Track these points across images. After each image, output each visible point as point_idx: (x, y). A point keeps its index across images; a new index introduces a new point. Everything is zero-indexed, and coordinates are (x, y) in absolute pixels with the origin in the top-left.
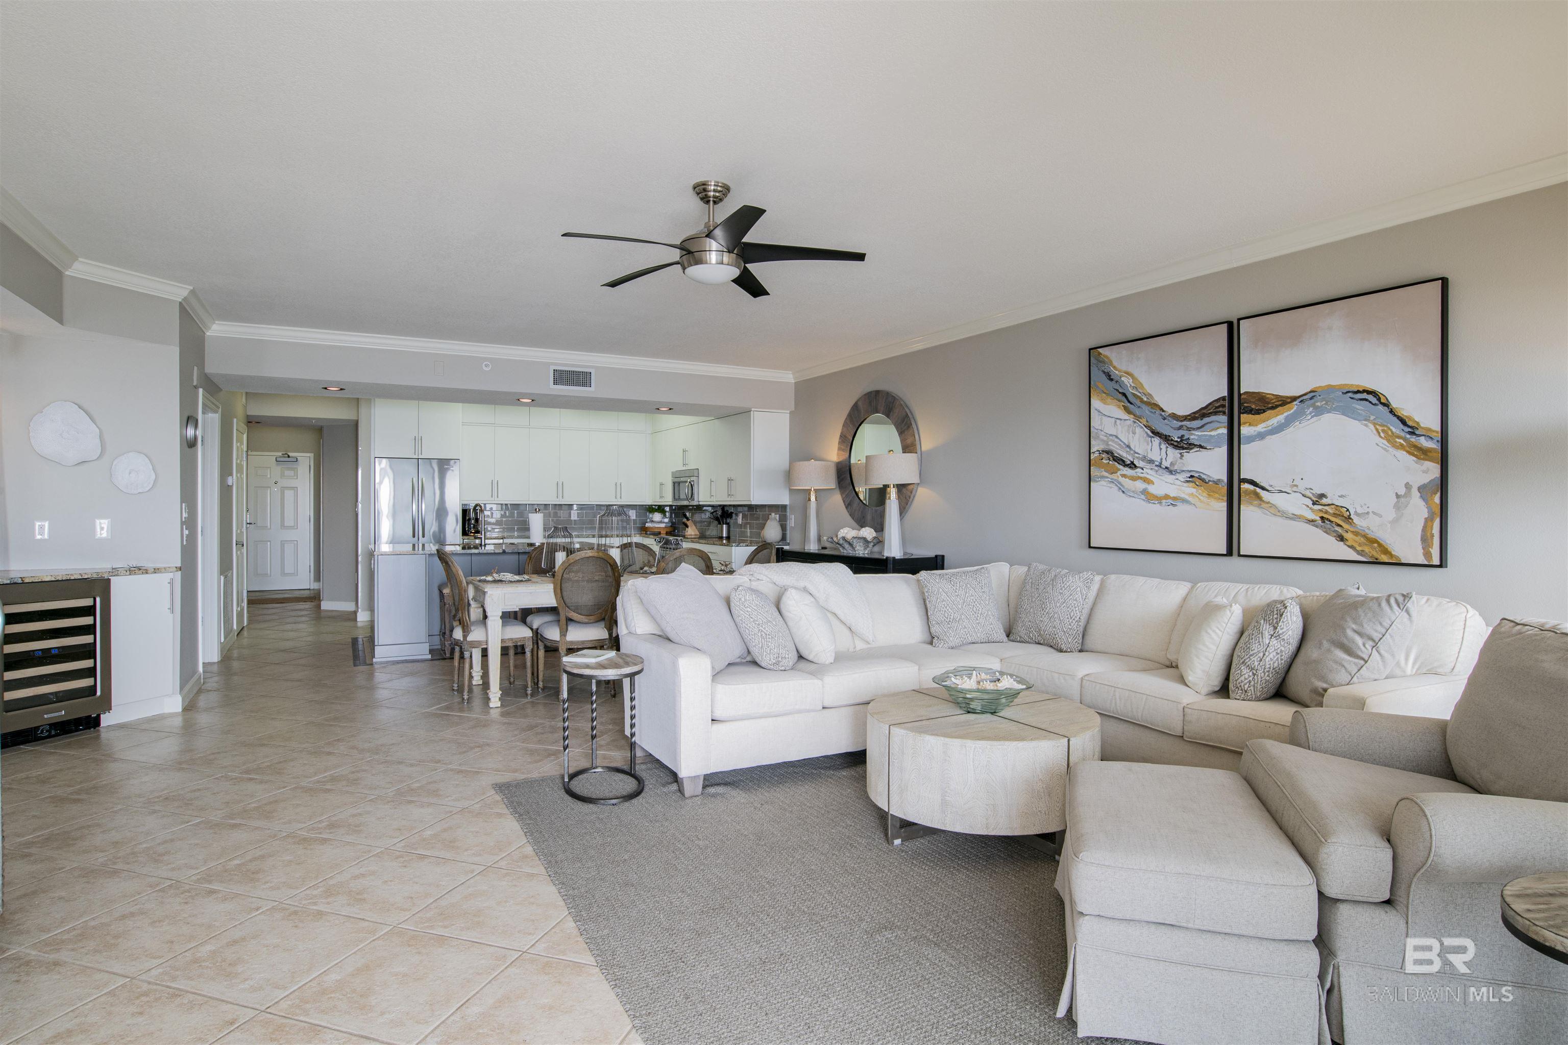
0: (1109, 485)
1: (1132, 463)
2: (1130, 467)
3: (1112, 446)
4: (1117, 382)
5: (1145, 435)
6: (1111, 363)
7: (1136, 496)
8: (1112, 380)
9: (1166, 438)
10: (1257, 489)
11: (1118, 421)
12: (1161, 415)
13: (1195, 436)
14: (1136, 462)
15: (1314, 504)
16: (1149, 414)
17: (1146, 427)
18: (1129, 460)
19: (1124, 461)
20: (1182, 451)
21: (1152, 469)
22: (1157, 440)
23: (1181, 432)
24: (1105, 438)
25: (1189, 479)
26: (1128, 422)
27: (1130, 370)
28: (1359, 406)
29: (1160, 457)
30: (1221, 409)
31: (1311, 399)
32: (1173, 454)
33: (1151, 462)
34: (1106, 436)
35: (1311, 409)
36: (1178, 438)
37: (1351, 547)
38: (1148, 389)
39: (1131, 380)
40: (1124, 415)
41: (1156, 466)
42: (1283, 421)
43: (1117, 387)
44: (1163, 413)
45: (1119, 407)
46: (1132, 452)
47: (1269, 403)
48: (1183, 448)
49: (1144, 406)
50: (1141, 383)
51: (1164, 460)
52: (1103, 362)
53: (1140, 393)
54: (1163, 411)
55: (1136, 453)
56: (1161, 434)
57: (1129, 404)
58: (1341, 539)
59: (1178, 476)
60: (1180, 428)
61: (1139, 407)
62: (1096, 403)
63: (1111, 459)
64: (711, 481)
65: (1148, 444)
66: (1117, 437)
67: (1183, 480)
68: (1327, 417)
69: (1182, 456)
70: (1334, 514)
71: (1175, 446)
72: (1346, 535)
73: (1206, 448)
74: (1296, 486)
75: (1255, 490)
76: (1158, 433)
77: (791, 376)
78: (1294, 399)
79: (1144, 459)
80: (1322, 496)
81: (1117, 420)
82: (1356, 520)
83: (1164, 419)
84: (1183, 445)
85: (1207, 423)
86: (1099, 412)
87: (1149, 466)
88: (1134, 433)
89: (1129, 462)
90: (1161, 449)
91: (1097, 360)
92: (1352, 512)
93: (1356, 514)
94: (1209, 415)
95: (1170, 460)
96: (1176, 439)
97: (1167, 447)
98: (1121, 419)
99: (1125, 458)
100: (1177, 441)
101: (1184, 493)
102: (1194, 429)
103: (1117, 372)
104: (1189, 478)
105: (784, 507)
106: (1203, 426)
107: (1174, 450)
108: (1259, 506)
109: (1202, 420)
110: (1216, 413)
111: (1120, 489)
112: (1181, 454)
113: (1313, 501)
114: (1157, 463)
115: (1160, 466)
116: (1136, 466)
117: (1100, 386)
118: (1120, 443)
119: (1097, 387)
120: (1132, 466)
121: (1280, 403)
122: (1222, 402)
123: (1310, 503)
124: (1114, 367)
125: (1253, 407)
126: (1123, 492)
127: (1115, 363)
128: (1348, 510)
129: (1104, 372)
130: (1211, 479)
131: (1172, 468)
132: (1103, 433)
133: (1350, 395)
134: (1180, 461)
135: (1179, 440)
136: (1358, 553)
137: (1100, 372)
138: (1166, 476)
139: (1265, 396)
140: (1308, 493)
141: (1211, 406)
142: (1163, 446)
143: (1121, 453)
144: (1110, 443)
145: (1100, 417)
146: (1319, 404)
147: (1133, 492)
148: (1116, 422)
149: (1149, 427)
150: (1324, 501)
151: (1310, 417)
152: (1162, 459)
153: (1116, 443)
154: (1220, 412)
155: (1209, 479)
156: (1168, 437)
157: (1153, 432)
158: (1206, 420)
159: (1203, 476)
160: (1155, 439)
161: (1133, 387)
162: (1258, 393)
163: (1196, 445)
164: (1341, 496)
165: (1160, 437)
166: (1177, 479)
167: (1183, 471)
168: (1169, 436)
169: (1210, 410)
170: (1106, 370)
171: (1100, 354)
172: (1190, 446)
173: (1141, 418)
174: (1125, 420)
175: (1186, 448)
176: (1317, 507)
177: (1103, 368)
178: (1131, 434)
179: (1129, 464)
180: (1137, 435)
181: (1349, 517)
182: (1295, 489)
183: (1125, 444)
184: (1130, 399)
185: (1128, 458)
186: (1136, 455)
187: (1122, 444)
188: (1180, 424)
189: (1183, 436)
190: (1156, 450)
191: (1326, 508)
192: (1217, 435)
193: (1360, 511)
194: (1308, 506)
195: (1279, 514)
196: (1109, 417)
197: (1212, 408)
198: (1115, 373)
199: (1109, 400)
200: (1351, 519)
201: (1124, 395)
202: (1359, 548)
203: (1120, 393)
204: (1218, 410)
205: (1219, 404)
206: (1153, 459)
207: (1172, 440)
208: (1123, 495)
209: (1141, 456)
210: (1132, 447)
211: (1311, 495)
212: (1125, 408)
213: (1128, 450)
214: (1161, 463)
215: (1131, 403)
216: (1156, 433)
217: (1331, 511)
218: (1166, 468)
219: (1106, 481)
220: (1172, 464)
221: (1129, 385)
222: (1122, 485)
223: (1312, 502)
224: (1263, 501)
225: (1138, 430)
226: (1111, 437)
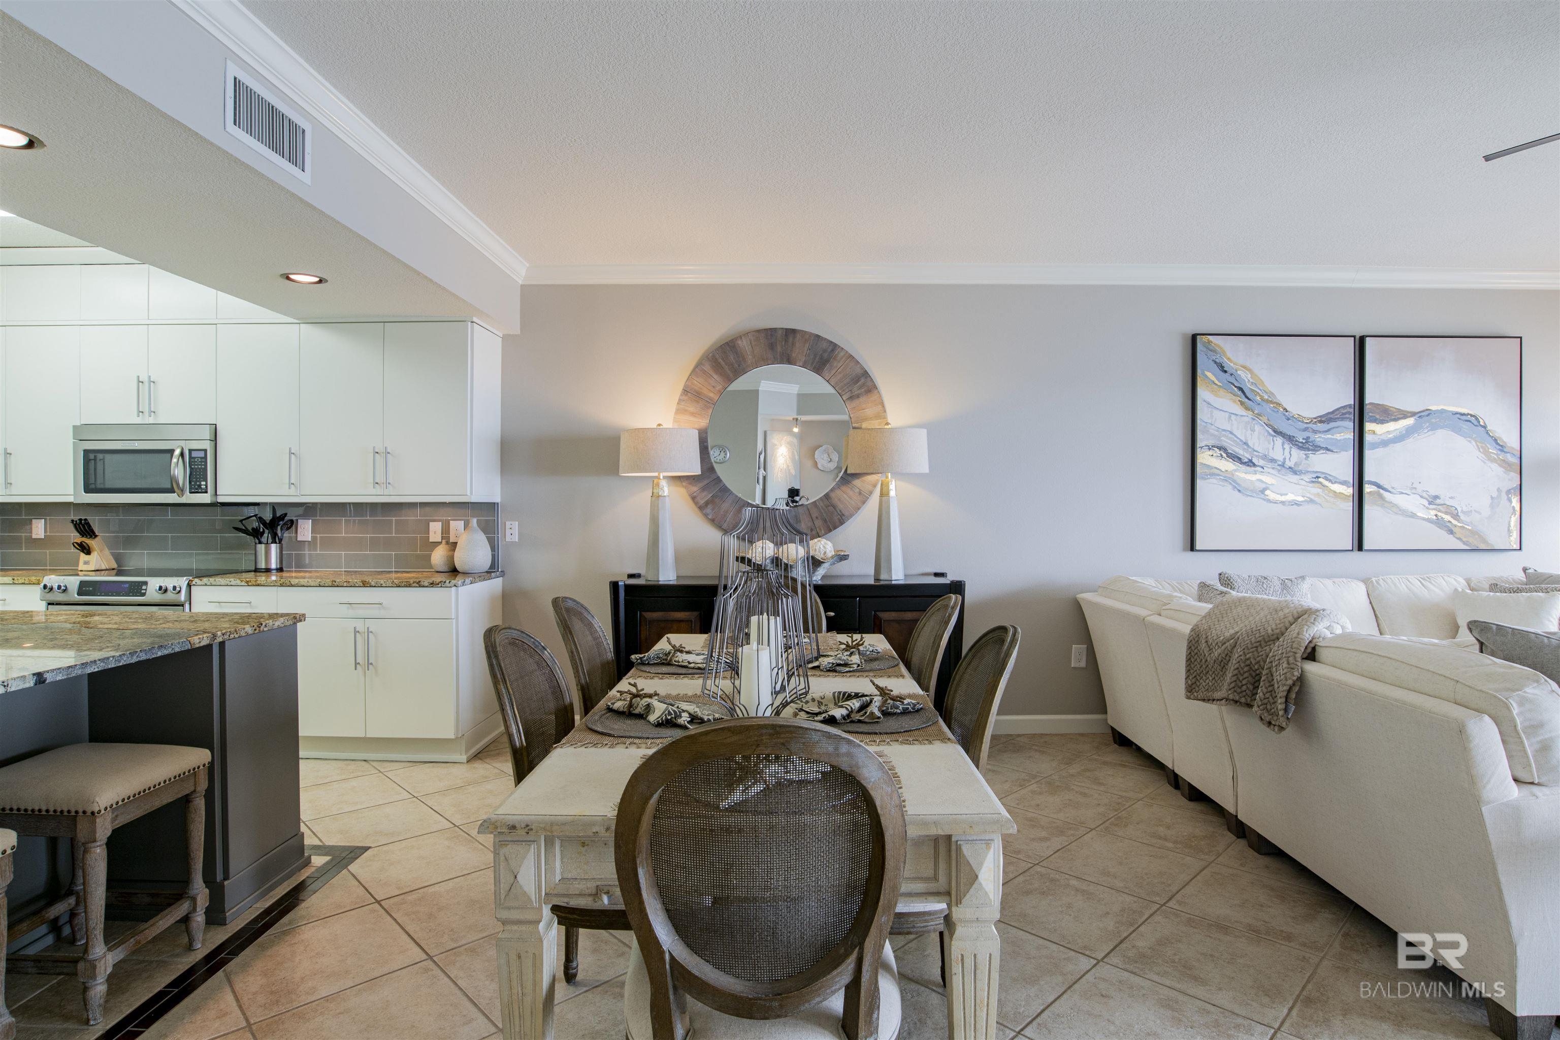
0: (1221, 483)
1: (1251, 461)
2: (1248, 465)
3: (1225, 441)
4: (1232, 375)
5: (1266, 434)
6: (1224, 353)
7: (1254, 494)
8: (1226, 372)
9: (1290, 438)
10: (1381, 490)
11: (1233, 417)
12: (1284, 415)
13: (1319, 439)
14: (1255, 460)
15: (1430, 503)
16: (1271, 412)
17: (1266, 425)
18: (1246, 457)
19: (1240, 459)
20: (1307, 452)
21: (1273, 468)
22: (1279, 440)
23: (1306, 434)
24: (1216, 433)
25: (1314, 480)
26: (1246, 419)
27: (1248, 364)
28: (1465, 426)
29: (1284, 457)
30: (1347, 416)
31: (1428, 415)
32: (1296, 455)
33: (1273, 461)
34: (1218, 431)
35: (1428, 424)
36: (1303, 439)
37: (1459, 539)
38: (1271, 388)
39: (1249, 376)
40: (1240, 411)
41: (1279, 465)
42: (1404, 432)
43: (1232, 380)
44: (1287, 414)
45: (1234, 402)
46: (1250, 450)
47: (1392, 415)
48: (1308, 450)
49: (1264, 404)
50: (1261, 380)
51: (1287, 460)
52: (1214, 351)
53: (1260, 390)
54: (1287, 411)
55: (1254, 451)
56: (1284, 434)
57: (1247, 400)
58: (1451, 532)
59: (1303, 477)
60: (1306, 429)
61: (1259, 404)
62: (1203, 393)
63: (1224, 455)
64: (291, 453)
65: (1269, 443)
66: (1231, 433)
67: (1308, 480)
68: (1440, 432)
69: (1307, 457)
70: (1446, 512)
71: (1302, 447)
72: (1455, 530)
73: (1332, 451)
74: (1415, 488)
75: (1379, 491)
76: (1281, 433)
77: (523, 272)
78: (1413, 414)
79: (1265, 457)
80: (1436, 497)
81: (1232, 415)
82: (1462, 517)
83: (1288, 419)
84: (1308, 446)
85: (1334, 428)
86: (1209, 404)
87: (1270, 465)
88: (1253, 430)
89: (1246, 460)
90: (1284, 449)
91: (1208, 348)
92: (1459, 510)
93: (1462, 512)
94: (1335, 420)
95: (1294, 459)
96: (1301, 440)
97: (1291, 448)
98: (1237, 415)
99: (1242, 455)
100: (1302, 443)
101: (1309, 493)
102: (1320, 432)
103: (1232, 364)
104: (1315, 478)
105: (491, 507)
106: (1329, 430)
107: (1298, 451)
108: (1382, 506)
109: (1328, 424)
110: (1343, 419)
111: (1235, 487)
112: (1305, 454)
113: (1429, 501)
114: (1280, 463)
115: (1283, 465)
116: (1254, 465)
117: (1209, 374)
118: (1235, 439)
119: (1206, 376)
120: (1250, 463)
121: (1402, 416)
122: (1348, 410)
123: (1426, 503)
124: (1229, 359)
125: (1378, 417)
126: (1239, 491)
127: (1229, 354)
128: (1456, 509)
129: (1215, 362)
130: (1338, 481)
131: (1296, 469)
132: (1213, 427)
133: (1458, 416)
134: (1304, 462)
135: (1304, 441)
136: (1464, 543)
137: (1210, 361)
138: (1290, 476)
139: (1388, 409)
140: (1424, 495)
141: (1337, 412)
142: (1287, 446)
143: (1237, 450)
144: (1223, 438)
145: (1210, 409)
146: (1433, 420)
147: (1252, 491)
148: (1230, 417)
149: (1270, 425)
150: (1438, 501)
151: (1426, 431)
152: (1285, 459)
153: (1230, 439)
154: (1348, 418)
155: (1335, 480)
156: (1292, 438)
157: (1275, 431)
158: (1332, 425)
159: (1329, 477)
160: (1278, 439)
161: (1252, 383)
162: (1383, 405)
163: (1322, 448)
164: (1451, 498)
165: (1283, 437)
166: (1302, 479)
167: (1308, 472)
168: (1294, 437)
169: (1336, 415)
170: (1217, 360)
171: (1209, 342)
172: (1316, 448)
173: (1260, 415)
174: (1242, 416)
175: (1312, 450)
176: (1432, 507)
177: (1214, 358)
178: (1249, 432)
179: (1246, 462)
180: (1256, 433)
181: (1457, 515)
182: (1414, 491)
183: (1241, 441)
184: (1248, 395)
185: (1246, 456)
186: (1255, 453)
187: (1238, 440)
188: (1306, 425)
189: (1308, 438)
190: (1279, 449)
191: (1439, 507)
192: (1344, 439)
193: (1465, 509)
194: (1425, 506)
195: (1400, 513)
196: (1221, 410)
197: (1339, 413)
198: (1229, 365)
199: (1222, 392)
200: (1458, 516)
201: (1241, 389)
202: (1464, 539)
203: (1236, 387)
204: (1345, 416)
205: (1346, 411)
206: (1275, 458)
207: (1297, 441)
208: (1240, 494)
209: (1261, 455)
210: (1250, 444)
211: (1427, 496)
212: (1242, 403)
213: (1246, 447)
214: (1284, 463)
215: (1249, 399)
216: (1278, 433)
217: (1443, 510)
218: (1290, 468)
219: (1217, 479)
220: (1296, 464)
221: (1247, 380)
222: (1237, 484)
223: (1427, 503)
224: (1386, 501)
225: (1257, 428)
226: (1223, 433)
